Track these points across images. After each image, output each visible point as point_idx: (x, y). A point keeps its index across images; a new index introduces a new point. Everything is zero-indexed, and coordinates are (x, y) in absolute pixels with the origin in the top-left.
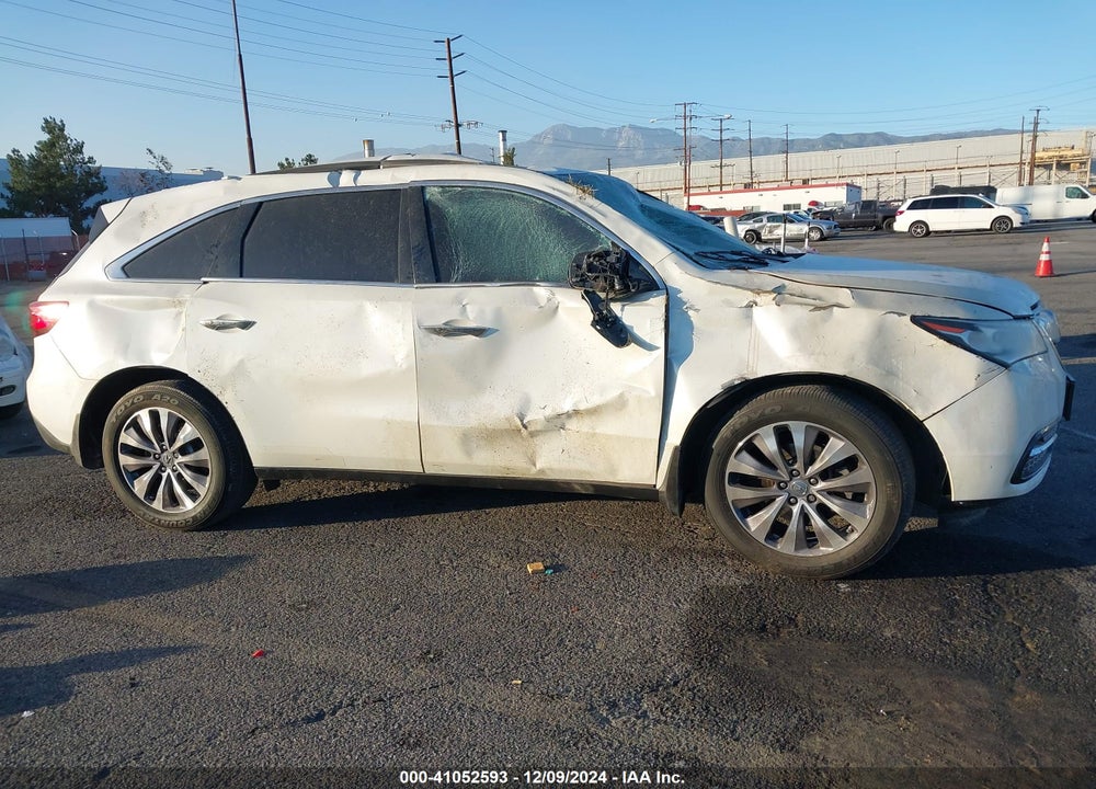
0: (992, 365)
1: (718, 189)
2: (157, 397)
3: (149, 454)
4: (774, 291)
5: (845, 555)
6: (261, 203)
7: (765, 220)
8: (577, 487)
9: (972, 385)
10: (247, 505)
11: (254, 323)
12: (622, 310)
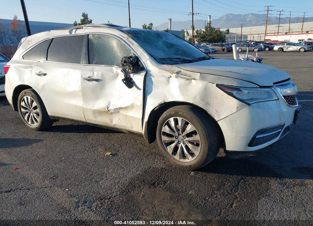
0: (243, 104)
1: (277, 34)
2: (27, 93)
3: (27, 109)
4: (176, 73)
5: (192, 163)
6: (53, 39)
7: (285, 44)
8: (124, 131)
9: (235, 110)
10: (53, 125)
11: (47, 74)
12: (133, 76)
